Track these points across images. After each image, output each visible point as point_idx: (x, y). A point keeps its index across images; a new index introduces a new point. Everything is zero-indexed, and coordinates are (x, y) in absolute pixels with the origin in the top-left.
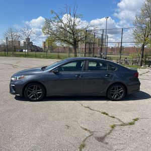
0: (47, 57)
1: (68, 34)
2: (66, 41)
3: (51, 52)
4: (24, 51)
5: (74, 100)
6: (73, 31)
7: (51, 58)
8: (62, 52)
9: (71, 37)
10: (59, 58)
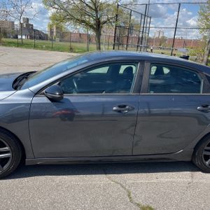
0: (52, 49)
1: (88, 9)
2: (83, 21)
3: (61, 41)
4: (19, 37)
5: (106, 173)
6: (95, 4)
7: (59, 49)
8: (76, 42)
9: (92, 16)
10: (71, 50)
